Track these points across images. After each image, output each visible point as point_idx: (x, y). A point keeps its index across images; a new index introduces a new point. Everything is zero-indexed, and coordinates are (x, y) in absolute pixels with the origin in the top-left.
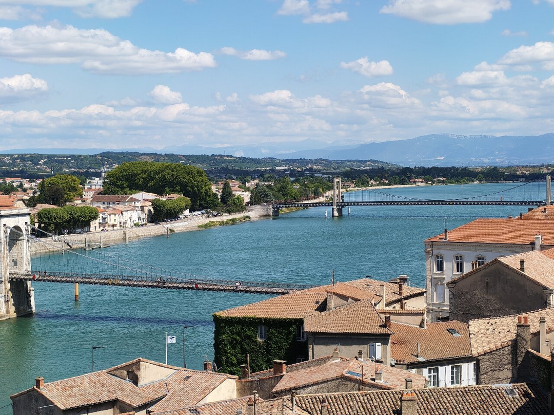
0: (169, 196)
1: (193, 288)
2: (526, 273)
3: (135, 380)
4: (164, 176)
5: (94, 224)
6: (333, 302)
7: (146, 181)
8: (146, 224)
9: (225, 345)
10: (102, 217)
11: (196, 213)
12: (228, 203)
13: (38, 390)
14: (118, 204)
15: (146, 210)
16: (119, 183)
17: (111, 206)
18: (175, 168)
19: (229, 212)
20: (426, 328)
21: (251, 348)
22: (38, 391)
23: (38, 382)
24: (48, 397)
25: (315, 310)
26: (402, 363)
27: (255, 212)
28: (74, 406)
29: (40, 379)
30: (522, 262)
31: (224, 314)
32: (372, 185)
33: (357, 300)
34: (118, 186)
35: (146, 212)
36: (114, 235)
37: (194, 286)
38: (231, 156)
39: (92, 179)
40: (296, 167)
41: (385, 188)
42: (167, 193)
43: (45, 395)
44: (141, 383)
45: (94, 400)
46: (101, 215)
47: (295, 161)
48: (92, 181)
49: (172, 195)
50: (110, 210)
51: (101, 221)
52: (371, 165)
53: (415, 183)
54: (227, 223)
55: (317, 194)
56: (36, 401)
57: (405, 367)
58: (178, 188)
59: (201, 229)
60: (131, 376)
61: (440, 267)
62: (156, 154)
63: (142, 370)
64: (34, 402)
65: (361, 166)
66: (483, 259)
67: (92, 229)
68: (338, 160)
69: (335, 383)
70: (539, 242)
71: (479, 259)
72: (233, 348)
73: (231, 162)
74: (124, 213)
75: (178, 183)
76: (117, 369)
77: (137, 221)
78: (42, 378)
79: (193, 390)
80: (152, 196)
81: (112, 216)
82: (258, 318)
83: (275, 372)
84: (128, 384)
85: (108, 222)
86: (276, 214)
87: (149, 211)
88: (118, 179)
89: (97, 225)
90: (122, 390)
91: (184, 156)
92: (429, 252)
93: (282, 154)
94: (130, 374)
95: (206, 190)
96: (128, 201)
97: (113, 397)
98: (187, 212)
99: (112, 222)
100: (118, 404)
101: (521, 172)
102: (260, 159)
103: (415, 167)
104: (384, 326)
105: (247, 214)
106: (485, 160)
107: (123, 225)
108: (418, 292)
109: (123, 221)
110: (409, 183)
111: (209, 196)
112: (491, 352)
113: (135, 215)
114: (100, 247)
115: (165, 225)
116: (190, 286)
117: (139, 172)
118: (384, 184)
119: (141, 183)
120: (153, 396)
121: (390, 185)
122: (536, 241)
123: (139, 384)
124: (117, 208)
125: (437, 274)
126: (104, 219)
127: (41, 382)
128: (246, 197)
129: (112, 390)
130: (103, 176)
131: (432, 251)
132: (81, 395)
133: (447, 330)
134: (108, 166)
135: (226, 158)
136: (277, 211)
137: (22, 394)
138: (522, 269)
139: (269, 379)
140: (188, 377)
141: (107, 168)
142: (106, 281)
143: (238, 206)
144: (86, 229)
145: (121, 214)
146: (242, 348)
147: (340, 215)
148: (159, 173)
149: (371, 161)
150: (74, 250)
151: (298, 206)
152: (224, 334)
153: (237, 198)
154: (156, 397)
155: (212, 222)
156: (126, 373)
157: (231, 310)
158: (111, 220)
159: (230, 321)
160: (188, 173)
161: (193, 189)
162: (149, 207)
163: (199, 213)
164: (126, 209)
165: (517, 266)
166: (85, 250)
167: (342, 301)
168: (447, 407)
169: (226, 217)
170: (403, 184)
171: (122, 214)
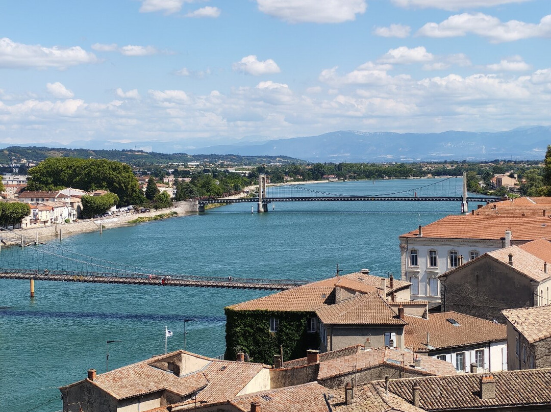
0: (96, 192)
1: (160, 284)
2: (513, 266)
3: (176, 371)
4: (90, 172)
5: (26, 221)
6: (341, 295)
7: (71, 177)
8: (76, 221)
9: (238, 337)
10: (34, 214)
11: (123, 209)
12: (153, 199)
13: (91, 381)
14: (47, 200)
15: (76, 206)
16: (44, 179)
17: (40, 202)
18: (101, 163)
19: (156, 208)
20: (428, 318)
21: (263, 340)
22: (91, 383)
23: (90, 375)
24: (102, 388)
25: (324, 303)
26: (424, 351)
27: (182, 208)
28: (128, 396)
29: (93, 371)
30: (510, 256)
31: (237, 307)
32: (287, 181)
33: (364, 293)
34: (43, 182)
35: (76, 207)
36: (47, 232)
37: (161, 281)
38: (142, 152)
39: (3, 175)
40: (208, 162)
41: (300, 184)
42: (93, 189)
43: (99, 386)
44: (182, 373)
45: (144, 391)
46: (32, 211)
47: (206, 157)
48: (4, 176)
49: (98, 191)
50: (40, 207)
51: (32, 218)
52: (281, 160)
53: (328, 179)
54: (155, 219)
55: (238, 190)
56: (89, 392)
57: (427, 354)
58: (104, 184)
59: (131, 225)
60: (172, 367)
61: (414, 261)
62: (65, 149)
63: (183, 361)
64: (86, 393)
65: (271, 162)
66: (456, 253)
67: (23, 226)
68: (249, 155)
69: (377, 370)
70: (509, 238)
71: (452, 253)
72: (246, 340)
73: (142, 157)
74: (55, 210)
75: (105, 179)
76: (158, 361)
77: (67, 218)
78: (95, 370)
79: (233, 379)
80: (79, 192)
81: (44, 213)
82: (270, 312)
83: (309, 361)
84: (171, 376)
85: (40, 218)
86: (202, 211)
87: (79, 207)
88: (43, 174)
89: (28, 222)
90: (166, 380)
91: (93, 151)
92: (404, 247)
93: (191, 149)
94: (170, 365)
95: (132, 186)
96: (58, 197)
97: (161, 387)
98: (114, 209)
99: (44, 219)
100: (166, 393)
101: (426, 168)
102: (171, 154)
103: (325, 163)
104: (397, 317)
105: (174, 210)
106: (389, 157)
107: (54, 222)
108: (405, 285)
109: (54, 217)
110: (322, 179)
111: (135, 192)
112: (546, 339)
113: (66, 211)
114: (35, 244)
115: (95, 222)
116: (157, 282)
117: (64, 168)
118: (298, 180)
119: (66, 179)
120: (195, 385)
121: (304, 180)
122: (506, 237)
123: (180, 375)
124: (48, 204)
125: (411, 268)
126: (35, 215)
127: (94, 374)
128: (171, 192)
129: (157, 381)
130: (14, 171)
131: (407, 246)
132: (131, 386)
133: (447, 320)
134: (15, 161)
135: (137, 153)
136: (203, 207)
137: (72, 386)
138: (511, 263)
139: (304, 367)
140: (224, 368)
141: (15, 163)
142: (71, 278)
143: (164, 202)
144: (17, 225)
145: (51, 211)
146: (254, 339)
147: (266, 211)
148: (85, 169)
149: (280, 157)
150: (8, 247)
151: (221, 202)
152: (237, 327)
153: (163, 194)
154: (199, 386)
155: (141, 218)
156: (166, 364)
157: (242, 304)
158: (44, 216)
159: (242, 315)
160: (114, 170)
161: (120, 185)
162: (78, 203)
163: (126, 208)
164: (57, 206)
165: (505, 260)
166: (21, 246)
167: (349, 294)
168: (519, 388)
169: (154, 213)
170: (316, 180)
171: (53, 210)
